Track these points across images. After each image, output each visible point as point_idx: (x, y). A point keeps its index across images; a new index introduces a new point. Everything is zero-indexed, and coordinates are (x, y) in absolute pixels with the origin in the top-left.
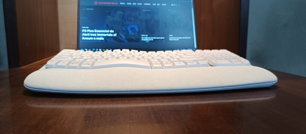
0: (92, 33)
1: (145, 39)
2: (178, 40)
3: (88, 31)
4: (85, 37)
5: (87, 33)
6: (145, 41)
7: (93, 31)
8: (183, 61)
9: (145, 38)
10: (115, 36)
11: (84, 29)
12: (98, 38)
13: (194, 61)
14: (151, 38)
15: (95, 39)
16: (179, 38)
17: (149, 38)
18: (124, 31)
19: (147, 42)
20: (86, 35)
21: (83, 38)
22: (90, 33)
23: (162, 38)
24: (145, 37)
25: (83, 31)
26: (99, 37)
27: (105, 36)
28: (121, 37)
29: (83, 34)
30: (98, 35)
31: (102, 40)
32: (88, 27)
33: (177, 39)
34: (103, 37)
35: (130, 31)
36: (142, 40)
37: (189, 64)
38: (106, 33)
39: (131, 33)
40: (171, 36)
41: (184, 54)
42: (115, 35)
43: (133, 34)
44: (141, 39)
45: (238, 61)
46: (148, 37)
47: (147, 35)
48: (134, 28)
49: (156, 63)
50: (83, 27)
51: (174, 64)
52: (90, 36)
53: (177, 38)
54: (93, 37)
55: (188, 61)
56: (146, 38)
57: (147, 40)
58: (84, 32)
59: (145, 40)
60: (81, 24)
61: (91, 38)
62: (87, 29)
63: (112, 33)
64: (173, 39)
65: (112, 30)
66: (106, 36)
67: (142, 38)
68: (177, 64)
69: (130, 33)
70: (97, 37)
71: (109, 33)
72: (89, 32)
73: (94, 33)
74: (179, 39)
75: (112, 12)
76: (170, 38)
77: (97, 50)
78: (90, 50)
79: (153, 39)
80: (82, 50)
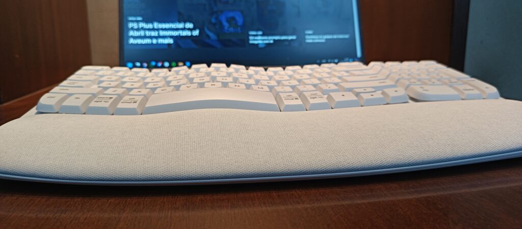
0: (149, 30)
1: (256, 40)
2: (324, 41)
3: (142, 25)
4: (135, 38)
5: (138, 30)
6: (257, 45)
7: (150, 26)
8: (350, 90)
9: (256, 38)
10: (196, 36)
11: (132, 21)
12: (161, 41)
13: (377, 89)
14: (270, 38)
15: (155, 41)
16: (324, 37)
17: (265, 38)
18: (214, 24)
19: (260, 46)
20: (136, 34)
21: (132, 41)
22: (145, 29)
23: (290, 38)
24: (257, 35)
25: (131, 25)
26: (164, 37)
27: (175, 35)
28: (208, 36)
29: (131, 33)
30: (162, 33)
31: (169, 45)
32: (140, 19)
33: (322, 39)
34: (171, 37)
35: (226, 25)
36: (251, 42)
37: (366, 96)
38: (177, 29)
39: (228, 28)
40: (310, 32)
41: (347, 72)
42: (196, 33)
43: (231, 29)
44: (248, 40)
45: (471, 88)
46: (262, 35)
47: (260, 33)
48: (233, 18)
49: (289, 98)
50: (131, 18)
51: (330, 98)
52: (145, 37)
53: (321, 37)
54: (151, 37)
55: (362, 90)
56: (259, 38)
57: (260, 42)
58: (132, 29)
59: (256, 42)
60: (125, 12)
61: (148, 41)
62: (138, 22)
63: (189, 29)
64: (313, 39)
65: (190, 22)
66: (177, 36)
67: (251, 38)
68: (338, 97)
69: (226, 28)
70: (159, 37)
71: (184, 29)
72: (143, 29)
73: (153, 29)
74: (326, 39)
76: (307, 37)
77: (160, 64)
78: (145, 65)
79: (274, 40)
80: (130, 65)
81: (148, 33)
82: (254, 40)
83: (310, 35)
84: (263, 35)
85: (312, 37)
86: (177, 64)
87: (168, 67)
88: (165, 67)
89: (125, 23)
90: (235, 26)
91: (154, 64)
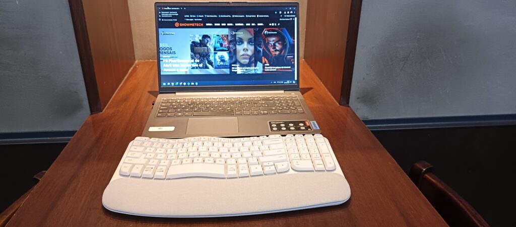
0: (175, 63)
2: (275, 70)
3: (171, 60)
4: (167, 68)
5: (168, 63)
7: (175, 61)
11: (165, 58)
12: (181, 70)
14: (244, 68)
16: (276, 68)
19: (238, 73)
20: (167, 65)
22: (172, 63)
24: (236, 67)
26: (183, 68)
29: (164, 65)
30: (182, 65)
34: (187, 68)
39: (220, 62)
43: (222, 63)
48: (223, 56)
52: (172, 68)
53: (274, 68)
54: (176, 68)
58: (165, 63)
62: (168, 59)
67: (233, 68)
69: (218, 62)
70: (180, 68)
73: (177, 63)
75: (197, 36)
76: (266, 68)
77: (181, 84)
78: (173, 84)
79: (246, 69)
80: (164, 84)
81: (174, 65)
83: (267, 66)
84: (239, 66)
85: (269, 68)
86: (191, 84)
87: (186, 85)
88: (184, 85)
89: (161, 59)
90: (223, 61)
91: (177, 83)
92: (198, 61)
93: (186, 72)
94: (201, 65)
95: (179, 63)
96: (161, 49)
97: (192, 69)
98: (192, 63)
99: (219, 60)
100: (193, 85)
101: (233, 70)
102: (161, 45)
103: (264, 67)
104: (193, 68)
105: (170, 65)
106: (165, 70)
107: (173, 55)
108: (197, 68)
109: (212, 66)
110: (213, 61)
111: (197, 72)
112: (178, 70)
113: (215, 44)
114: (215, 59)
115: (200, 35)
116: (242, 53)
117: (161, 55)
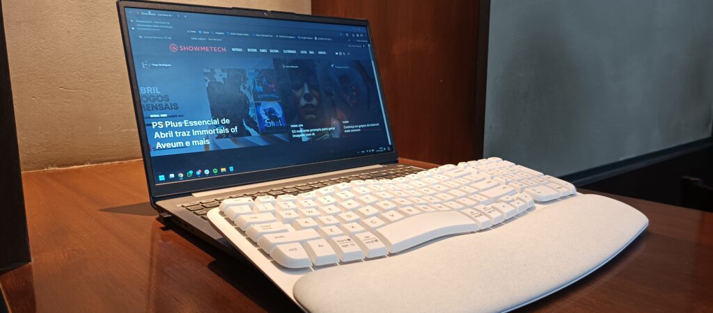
0: (179, 129)
2: (359, 130)
3: (167, 124)
4: (162, 141)
5: (165, 130)
7: (179, 124)
11: (157, 120)
12: (195, 142)
14: (311, 130)
16: (360, 126)
19: (303, 140)
20: (163, 135)
22: (174, 129)
25: (154, 124)
26: (198, 138)
27: (211, 134)
29: (157, 135)
30: (195, 133)
32: (164, 115)
33: (358, 128)
34: (207, 137)
38: (212, 127)
43: (272, 123)
44: (292, 134)
48: (272, 110)
50: (153, 116)
52: (174, 139)
53: (356, 126)
54: (183, 139)
58: (157, 129)
60: (145, 109)
61: (180, 144)
62: (163, 120)
63: (226, 126)
64: (350, 129)
67: (293, 131)
69: (266, 122)
70: (191, 138)
72: (170, 128)
73: (183, 129)
74: (361, 128)
75: (218, 71)
76: (345, 127)
77: (199, 173)
78: (181, 175)
79: (315, 132)
80: (162, 178)
81: (178, 134)
82: (296, 134)
83: (347, 125)
84: (304, 128)
85: (349, 127)
86: (219, 170)
87: (209, 175)
88: (206, 175)
89: (147, 122)
90: (275, 119)
91: (191, 172)
92: (228, 121)
93: (206, 146)
94: (235, 130)
95: (190, 128)
96: (144, 99)
97: (217, 138)
98: (217, 126)
99: (265, 117)
100: (224, 173)
101: (294, 136)
102: (143, 91)
103: (342, 125)
104: (220, 136)
105: (171, 134)
106: (159, 145)
107: (174, 112)
108: (227, 135)
109: (256, 129)
110: (257, 121)
111: (229, 144)
112: (188, 143)
113: (255, 87)
114: (259, 117)
115: (223, 71)
116: (303, 102)
117: (145, 114)
